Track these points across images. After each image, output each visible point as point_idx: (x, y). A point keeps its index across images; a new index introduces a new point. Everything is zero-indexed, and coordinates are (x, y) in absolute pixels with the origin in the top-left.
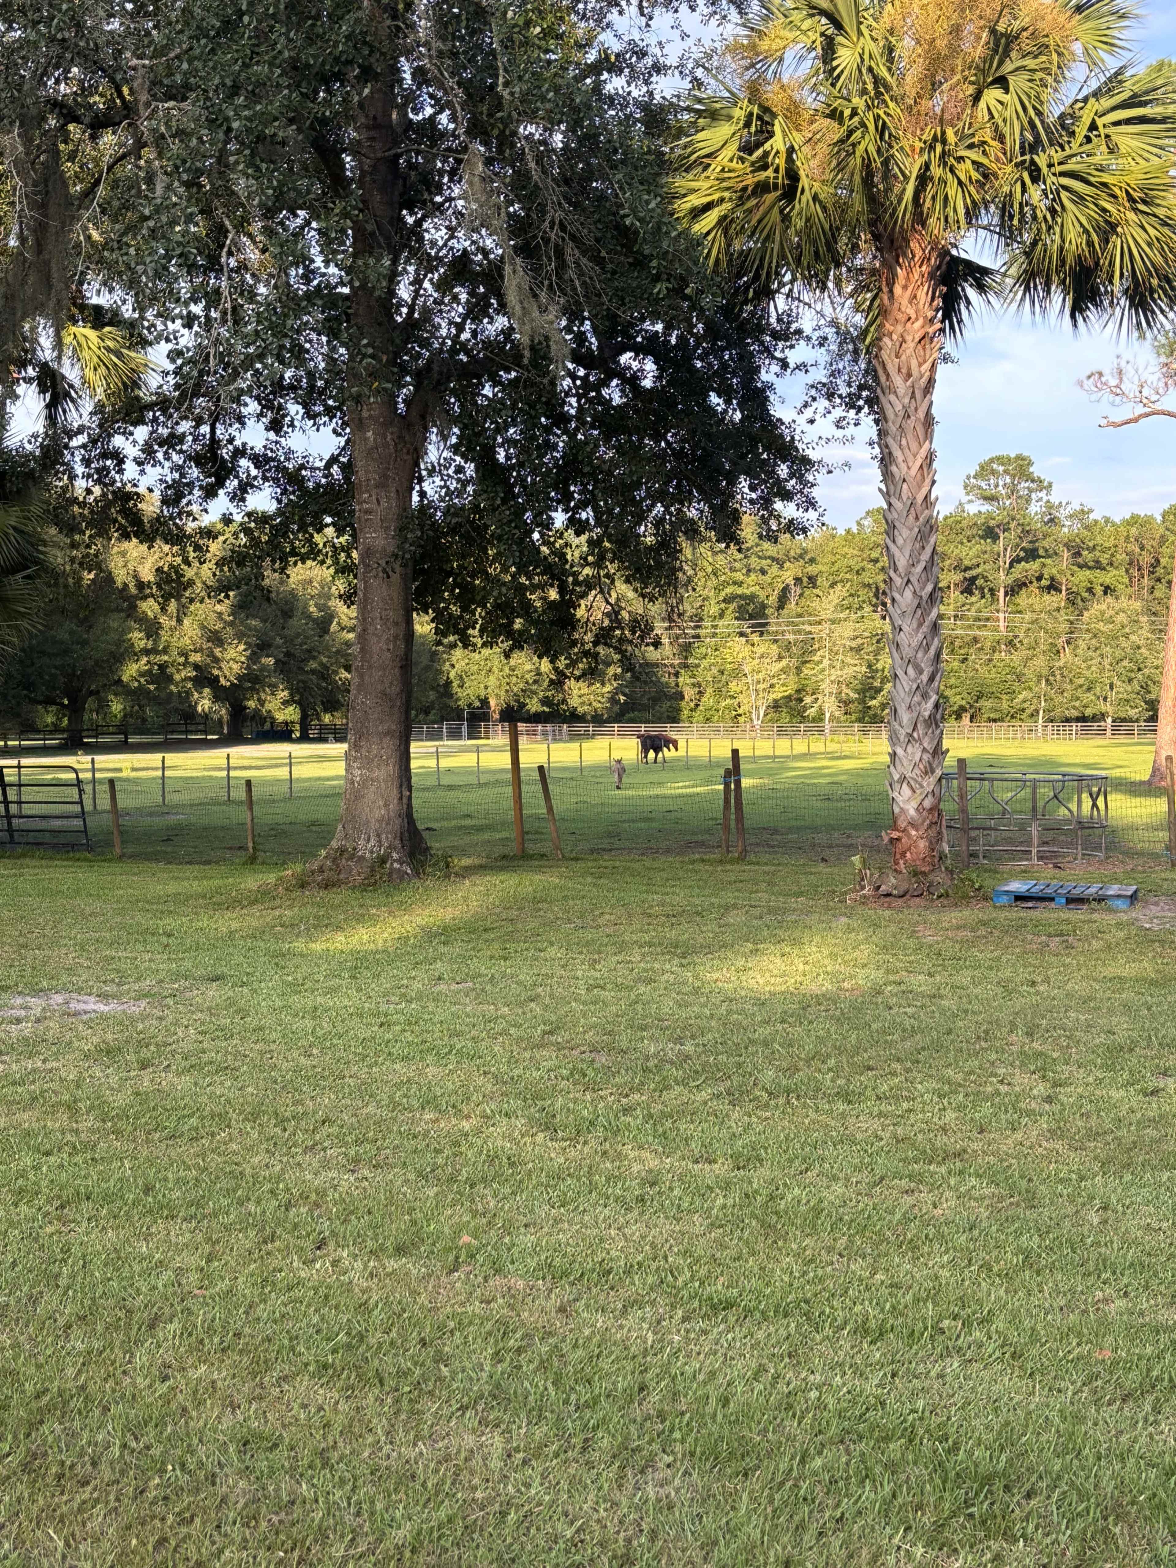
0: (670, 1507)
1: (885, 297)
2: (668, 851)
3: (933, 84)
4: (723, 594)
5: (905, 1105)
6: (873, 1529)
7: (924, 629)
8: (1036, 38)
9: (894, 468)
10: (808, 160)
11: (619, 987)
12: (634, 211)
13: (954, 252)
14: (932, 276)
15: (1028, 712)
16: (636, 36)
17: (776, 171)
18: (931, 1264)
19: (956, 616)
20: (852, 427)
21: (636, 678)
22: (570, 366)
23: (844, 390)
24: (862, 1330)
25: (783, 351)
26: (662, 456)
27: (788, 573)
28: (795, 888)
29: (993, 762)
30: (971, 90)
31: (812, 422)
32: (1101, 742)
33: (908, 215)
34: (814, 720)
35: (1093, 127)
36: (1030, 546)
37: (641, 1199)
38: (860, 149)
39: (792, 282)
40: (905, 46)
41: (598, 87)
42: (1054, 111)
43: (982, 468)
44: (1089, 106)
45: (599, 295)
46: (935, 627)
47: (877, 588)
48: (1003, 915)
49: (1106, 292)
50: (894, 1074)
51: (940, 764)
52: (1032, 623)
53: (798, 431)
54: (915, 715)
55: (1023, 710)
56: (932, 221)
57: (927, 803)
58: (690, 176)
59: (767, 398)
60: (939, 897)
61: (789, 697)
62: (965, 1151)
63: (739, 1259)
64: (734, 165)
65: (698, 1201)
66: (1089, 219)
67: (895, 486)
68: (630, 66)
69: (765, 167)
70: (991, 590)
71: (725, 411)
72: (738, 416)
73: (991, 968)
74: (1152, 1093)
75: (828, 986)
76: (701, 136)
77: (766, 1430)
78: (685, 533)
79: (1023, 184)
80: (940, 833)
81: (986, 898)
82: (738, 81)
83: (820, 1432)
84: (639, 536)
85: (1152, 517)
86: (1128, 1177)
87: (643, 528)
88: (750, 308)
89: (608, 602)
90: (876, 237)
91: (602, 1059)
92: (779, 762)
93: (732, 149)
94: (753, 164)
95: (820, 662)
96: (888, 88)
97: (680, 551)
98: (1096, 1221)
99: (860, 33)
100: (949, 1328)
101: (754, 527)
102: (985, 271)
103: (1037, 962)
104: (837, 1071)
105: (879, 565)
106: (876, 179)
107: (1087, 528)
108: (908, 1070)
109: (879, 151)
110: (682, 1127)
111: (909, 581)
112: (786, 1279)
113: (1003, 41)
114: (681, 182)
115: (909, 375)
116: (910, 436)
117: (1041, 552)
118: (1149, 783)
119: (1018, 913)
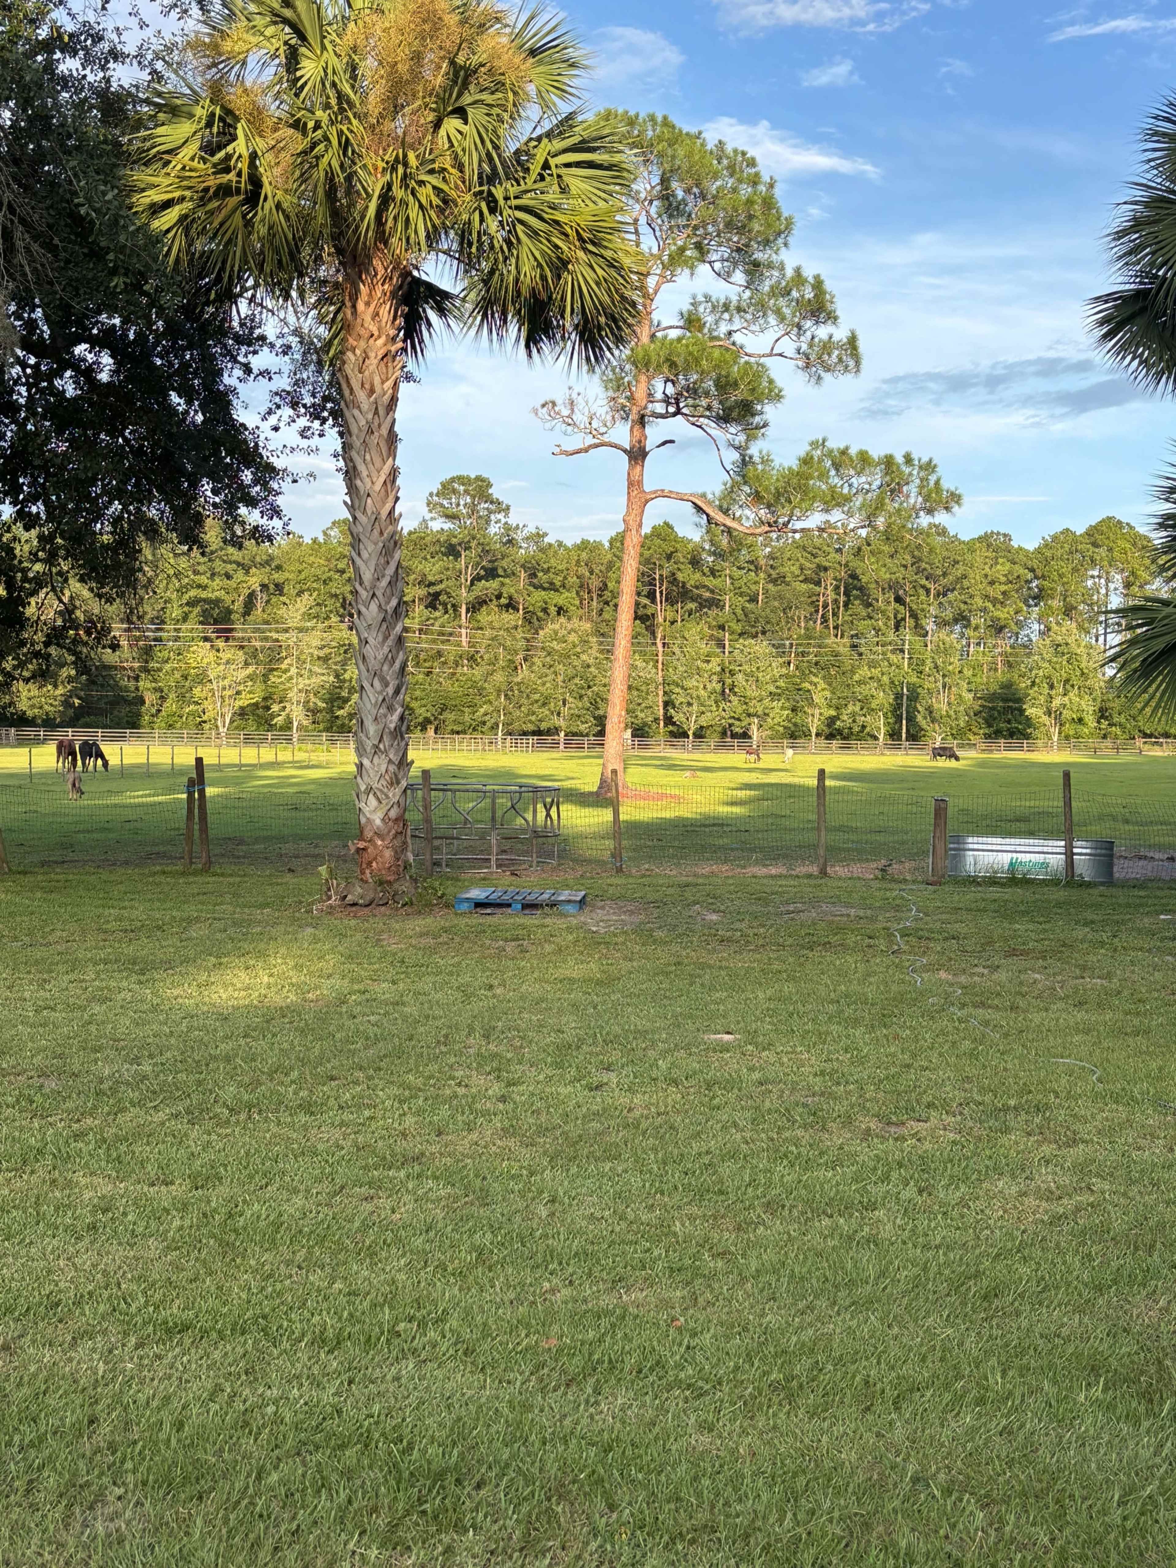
0: (121, 1541)
1: (349, 312)
2: (127, 863)
3: (395, 107)
4: (186, 597)
5: (367, 1113)
6: (328, 1537)
7: (390, 642)
8: (493, 75)
9: (358, 482)
10: (271, 167)
11: (71, 1008)
12: (89, 200)
13: (415, 273)
14: (394, 295)
15: (489, 724)
16: (91, 17)
17: (239, 174)
18: (388, 1269)
19: (420, 630)
20: (316, 437)
21: (92, 682)
22: (20, 353)
23: (308, 400)
24: (320, 1340)
25: (246, 356)
26: (120, 454)
27: (254, 579)
28: (261, 899)
29: (456, 773)
30: (431, 117)
31: (276, 429)
32: (555, 755)
33: (370, 234)
34: (281, 729)
35: (546, 166)
36: (490, 566)
37: (93, 1227)
38: (325, 161)
39: (256, 286)
40: (368, 65)
41: (50, 67)
42: (510, 147)
43: (443, 485)
44: (542, 145)
45: (51, 283)
46: (400, 640)
47: (344, 599)
48: (463, 922)
49: (558, 326)
50: (356, 1083)
51: (406, 775)
52: (492, 639)
53: (262, 438)
54: (381, 726)
55: (484, 723)
56: (394, 241)
57: (393, 814)
58: (149, 171)
59: (229, 403)
60: (404, 905)
61: (256, 705)
62: (423, 1154)
63: (195, 1280)
64: (195, 164)
65: (153, 1225)
66: (543, 253)
67: (360, 500)
68: (85, 48)
69: (227, 170)
70: (454, 606)
71: (187, 412)
72: (200, 418)
73: (451, 974)
74: (597, 1088)
75: (292, 997)
76: (160, 130)
77: (221, 1450)
78: (145, 533)
79: (481, 214)
80: (405, 843)
81: (447, 906)
82: (200, 79)
83: (277, 1446)
84: (95, 533)
85: (600, 543)
86: (574, 1170)
87: (99, 526)
88: (211, 309)
89: (61, 601)
90: (340, 251)
91: (52, 1084)
92: (246, 771)
93: (193, 148)
94: (215, 165)
95: (286, 671)
96: (351, 105)
97: (140, 551)
98: (544, 1214)
99: (324, 48)
100: (405, 1331)
101: (218, 530)
102: (446, 295)
103: (494, 967)
104: (299, 1083)
105: (346, 576)
106: (339, 195)
107: (542, 550)
108: (370, 1078)
109: (342, 166)
110: (138, 1150)
111: (374, 595)
112: (244, 1296)
113: (462, 73)
114: (140, 176)
115: (372, 391)
116: (374, 452)
117: (500, 572)
118: (597, 794)
119: (476, 920)
